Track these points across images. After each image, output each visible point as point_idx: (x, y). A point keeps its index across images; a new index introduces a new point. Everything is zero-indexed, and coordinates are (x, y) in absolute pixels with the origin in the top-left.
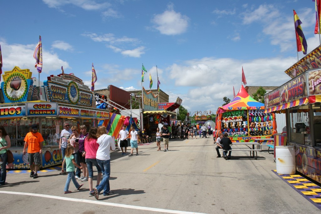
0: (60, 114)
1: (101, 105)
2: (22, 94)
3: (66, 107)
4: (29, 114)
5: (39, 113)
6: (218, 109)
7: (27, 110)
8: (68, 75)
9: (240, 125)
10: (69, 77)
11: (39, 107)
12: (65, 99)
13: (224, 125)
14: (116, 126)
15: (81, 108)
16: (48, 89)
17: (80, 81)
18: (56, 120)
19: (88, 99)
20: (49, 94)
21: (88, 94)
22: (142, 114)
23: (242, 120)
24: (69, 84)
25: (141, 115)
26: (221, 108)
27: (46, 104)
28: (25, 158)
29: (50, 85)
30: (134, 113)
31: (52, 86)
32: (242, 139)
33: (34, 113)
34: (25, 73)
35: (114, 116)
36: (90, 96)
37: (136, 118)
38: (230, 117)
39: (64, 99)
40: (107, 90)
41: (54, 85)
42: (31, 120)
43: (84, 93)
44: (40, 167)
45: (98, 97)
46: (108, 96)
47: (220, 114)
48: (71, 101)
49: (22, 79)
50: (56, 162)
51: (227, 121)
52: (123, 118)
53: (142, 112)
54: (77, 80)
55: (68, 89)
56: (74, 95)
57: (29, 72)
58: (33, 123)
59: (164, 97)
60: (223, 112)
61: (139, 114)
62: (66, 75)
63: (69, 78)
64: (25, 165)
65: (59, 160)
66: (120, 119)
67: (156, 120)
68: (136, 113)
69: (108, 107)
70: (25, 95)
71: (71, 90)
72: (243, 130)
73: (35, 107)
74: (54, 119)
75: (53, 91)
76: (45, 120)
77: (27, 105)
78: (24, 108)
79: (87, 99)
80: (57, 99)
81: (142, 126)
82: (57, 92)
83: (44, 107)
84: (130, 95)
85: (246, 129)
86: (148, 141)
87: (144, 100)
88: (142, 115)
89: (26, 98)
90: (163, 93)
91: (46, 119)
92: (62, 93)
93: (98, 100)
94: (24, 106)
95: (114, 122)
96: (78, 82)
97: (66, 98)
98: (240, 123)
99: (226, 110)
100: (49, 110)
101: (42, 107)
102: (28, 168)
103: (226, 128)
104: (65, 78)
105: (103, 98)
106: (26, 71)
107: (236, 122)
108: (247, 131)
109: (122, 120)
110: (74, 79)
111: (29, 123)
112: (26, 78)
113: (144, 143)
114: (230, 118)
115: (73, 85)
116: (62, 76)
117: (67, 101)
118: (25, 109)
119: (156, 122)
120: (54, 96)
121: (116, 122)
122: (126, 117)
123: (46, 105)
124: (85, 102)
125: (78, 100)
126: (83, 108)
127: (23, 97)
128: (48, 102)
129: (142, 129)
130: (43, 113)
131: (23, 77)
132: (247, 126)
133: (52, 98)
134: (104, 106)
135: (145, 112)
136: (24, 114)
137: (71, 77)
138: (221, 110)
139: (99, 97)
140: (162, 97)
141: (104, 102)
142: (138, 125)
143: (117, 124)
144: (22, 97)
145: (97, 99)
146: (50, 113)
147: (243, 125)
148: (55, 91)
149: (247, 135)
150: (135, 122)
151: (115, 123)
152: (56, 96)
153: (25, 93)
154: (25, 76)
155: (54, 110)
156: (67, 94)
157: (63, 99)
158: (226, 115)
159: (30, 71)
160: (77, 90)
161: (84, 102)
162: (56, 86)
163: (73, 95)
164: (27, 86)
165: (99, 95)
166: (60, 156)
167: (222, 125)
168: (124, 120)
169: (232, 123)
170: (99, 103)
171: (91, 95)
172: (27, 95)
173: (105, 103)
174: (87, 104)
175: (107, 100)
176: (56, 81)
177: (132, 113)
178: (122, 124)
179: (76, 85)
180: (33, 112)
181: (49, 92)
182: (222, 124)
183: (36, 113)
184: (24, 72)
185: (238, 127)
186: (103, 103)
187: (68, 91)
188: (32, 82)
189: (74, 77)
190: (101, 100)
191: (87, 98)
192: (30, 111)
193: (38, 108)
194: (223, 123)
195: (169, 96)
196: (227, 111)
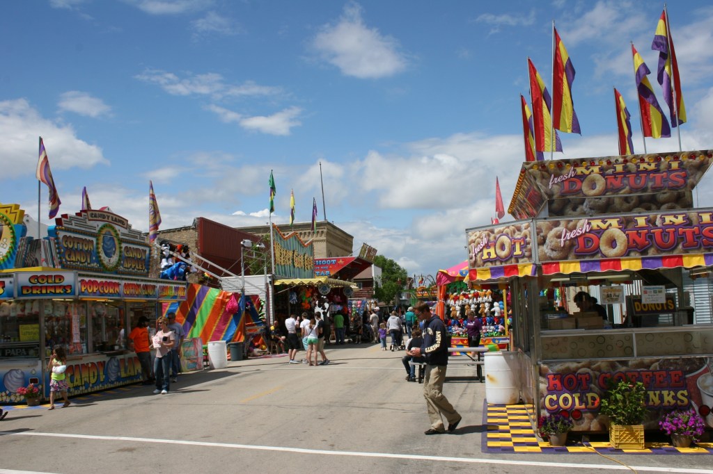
0: (81, 293)
1: (174, 267)
2: (4, 254)
3: (92, 279)
4: (20, 294)
5: (41, 291)
6: (437, 274)
7: (16, 287)
8: (97, 213)
9: (486, 310)
10: (100, 216)
11: (40, 281)
12: (92, 261)
13: (451, 312)
14: (209, 315)
15: (126, 279)
16: (58, 243)
17: (122, 222)
18: (73, 304)
19: (140, 259)
20: (59, 253)
21: (141, 248)
22: (270, 286)
23: (490, 299)
24: (100, 231)
25: (268, 289)
26: (442, 273)
27: (53, 274)
28: (9, 381)
29: (61, 234)
30: (252, 285)
31: (65, 236)
32: (492, 343)
33: (30, 291)
34: (10, 213)
35: (203, 293)
36: (145, 251)
37: (257, 296)
38: (463, 292)
39: (89, 261)
40: (191, 230)
41: (68, 234)
42: (23, 306)
43: (132, 246)
44: (41, 397)
45: (168, 248)
46: (192, 245)
47: (441, 287)
48: (103, 264)
49: (3, 223)
50: (72, 390)
51: (457, 302)
52: (225, 296)
53: (272, 283)
54: (116, 220)
55: (97, 240)
56: (111, 253)
57: (18, 211)
58: (27, 312)
59: (341, 240)
60: (448, 282)
61: (263, 287)
62: (94, 212)
63: (100, 219)
64: (9, 395)
65: (79, 386)
66: (218, 300)
67: (304, 299)
68: (256, 285)
69: (191, 271)
70: (11, 256)
71: (104, 242)
72: (494, 321)
73: (32, 281)
74: (68, 303)
75: (66, 246)
76: (50, 304)
77: (17, 277)
78: (11, 282)
79: (137, 259)
80: (75, 262)
81: (271, 315)
82: (76, 247)
83: (50, 281)
84: (242, 243)
85: (501, 320)
86: (283, 349)
87: (275, 254)
88: (270, 289)
89: (13, 262)
90: (337, 232)
91: (54, 303)
92: (86, 249)
93: (167, 256)
94: (11, 279)
95: (203, 306)
96: (119, 224)
97: (94, 258)
98: (487, 305)
99: (454, 278)
100: (60, 287)
101: (45, 281)
102: (16, 401)
103: (455, 317)
104: (90, 218)
105: (179, 251)
106: (13, 208)
107: (478, 304)
108: (503, 325)
109: (222, 300)
110: (110, 218)
111: (19, 313)
112: (12, 220)
113: (274, 352)
114: (464, 295)
115: (109, 232)
116: (85, 214)
117: (95, 265)
118: (12, 285)
119: (303, 304)
120: (69, 256)
121: (209, 305)
122: (230, 294)
123: (55, 276)
124: (133, 266)
125: (118, 264)
126: (129, 279)
127: (6, 259)
128: (58, 270)
129: (271, 320)
130: (48, 292)
131: (7, 220)
132: (502, 313)
133: (64, 260)
134: (181, 270)
135: (278, 283)
136: (10, 295)
137: (104, 216)
138: (444, 278)
139: (170, 250)
140: (335, 242)
141: (182, 261)
142: (260, 312)
143: (210, 310)
144: (3, 260)
145: (164, 253)
146: (62, 292)
147: (492, 310)
148: (71, 246)
149: (503, 332)
150: (255, 305)
151: (206, 307)
152: (73, 255)
153: (9, 252)
154: (11, 218)
155: (70, 286)
156: (95, 250)
157: (86, 261)
158: (455, 288)
159: (21, 208)
160: (116, 242)
161: (131, 266)
162: (73, 235)
163: (108, 251)
164: (14, 237)
165: (171, 245)
166: (81, 379)
167: (445, 312)
168: (227, 300)
169: (470, 306)
170: (171, 263)
171: (147, 249)
172: (14, 257)
173: (183, 263)
174: (139, 270)
175: (190, 254)
176: (73, 227)
177: (246, 285)
178: (223, 309)
179: (116, 231)
180: (28, 291)
181: (58, 248)
182: (445, 308)
183: (35, 292)
184: (9, 209)
185: (481, 314)
186: (178, 263)
187: (97, 244)
188: (24, 230)
189: (111, 215)
190: (175, 255)
191: (139, 257)
192: (23, 287)
193: (38, 282)
194: (449, 307)
195: (352, 237)
196: (457, 280)
